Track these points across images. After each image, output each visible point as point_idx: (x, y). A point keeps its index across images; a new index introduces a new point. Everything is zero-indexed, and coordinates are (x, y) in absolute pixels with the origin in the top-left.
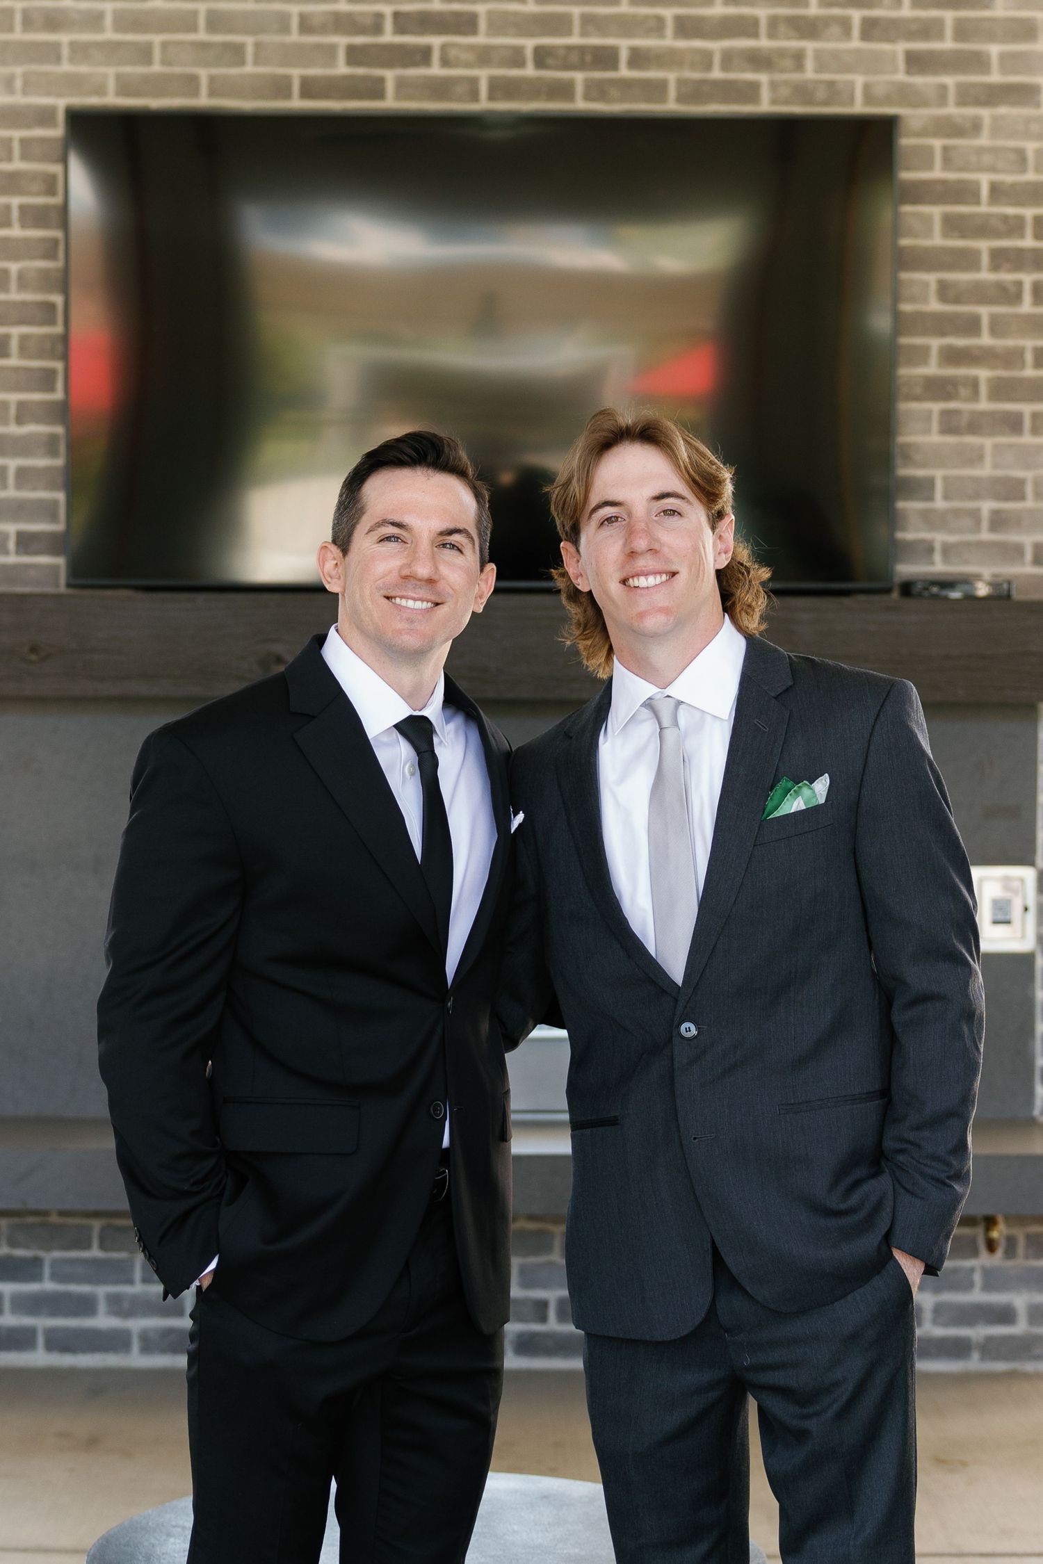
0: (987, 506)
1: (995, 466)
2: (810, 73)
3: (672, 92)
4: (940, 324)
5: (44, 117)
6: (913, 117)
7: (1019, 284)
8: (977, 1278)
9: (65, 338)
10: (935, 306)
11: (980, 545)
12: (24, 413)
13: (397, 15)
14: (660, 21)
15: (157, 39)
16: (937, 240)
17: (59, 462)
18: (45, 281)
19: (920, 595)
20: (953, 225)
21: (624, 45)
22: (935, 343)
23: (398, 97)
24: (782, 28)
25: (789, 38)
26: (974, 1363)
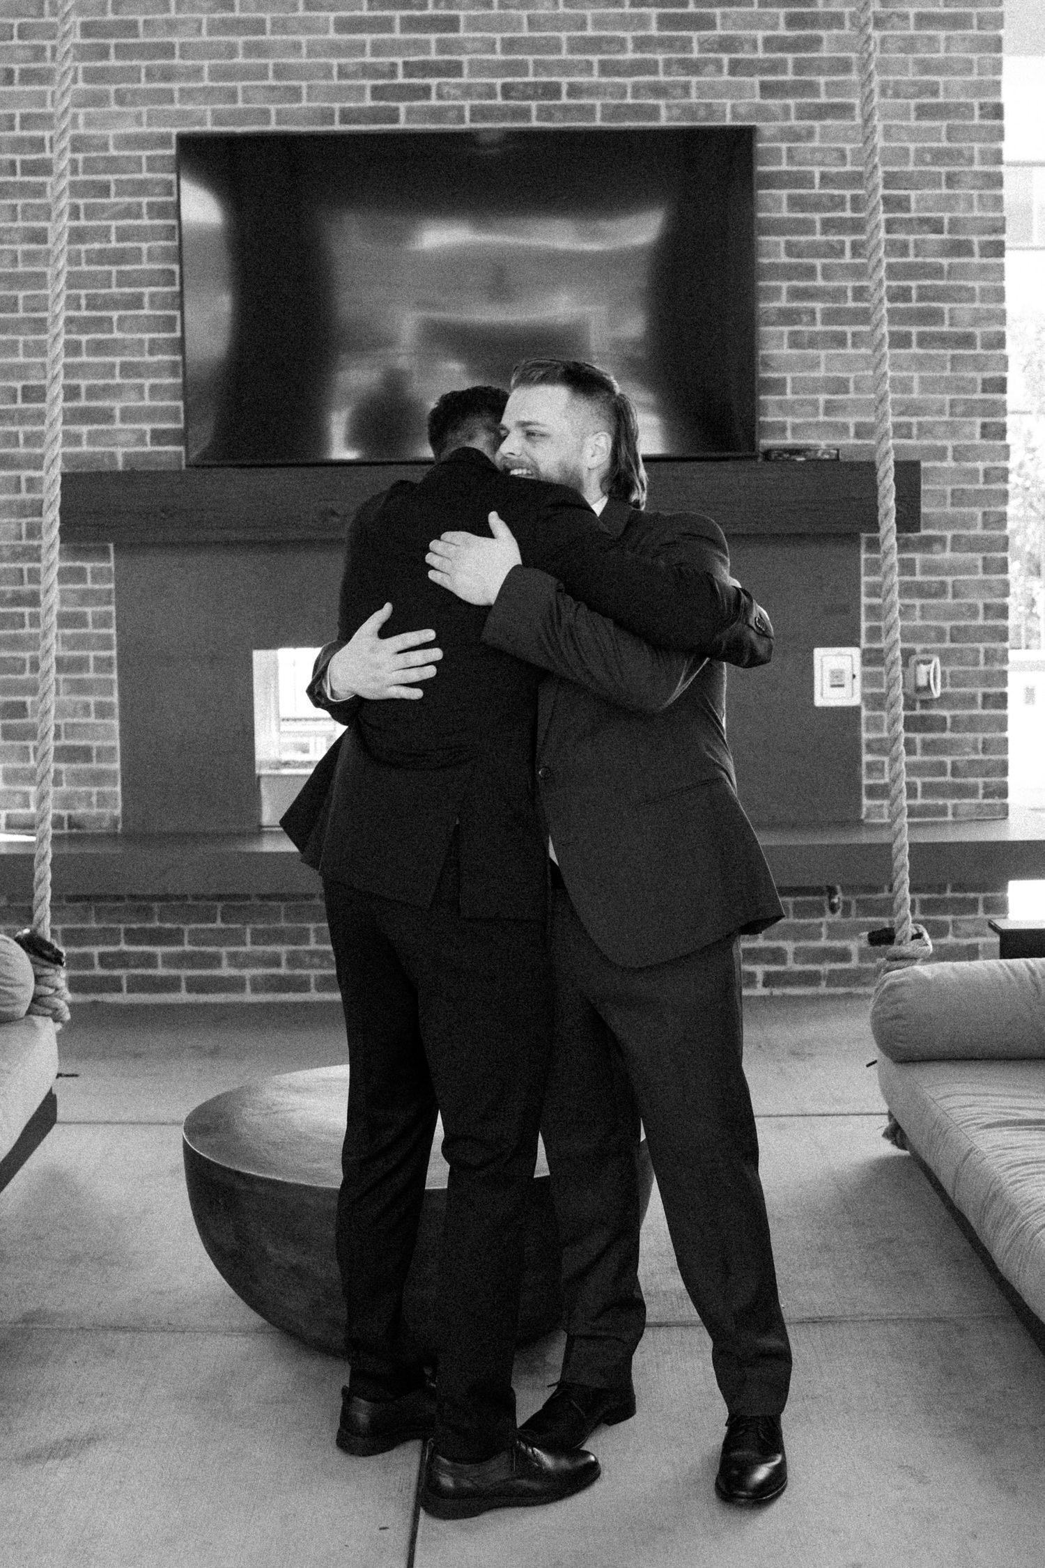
0: (822, 398)
1: (828, 369)
2: (694, 99)
3: (598, 115)
4: (789, 272)
5: (163, 141)
6: (767, 128)
7: (843, 243)
8: (824, 930)
9: (181, 293)
10: (784, 259)
11: (817, 424)
12: (154, 347)
13: (406, 64)
14: (589, 64)
15: (240, 85)
16: (785, 213)
17: (180, 381)
18: (166, 255)
19: (776, 460)
20: (795, 203)
21: (564, 81)
22: (785, 285)
23: (408, 120)
24: (675, 67)
25: (678, 75)
26: (823, 989)
